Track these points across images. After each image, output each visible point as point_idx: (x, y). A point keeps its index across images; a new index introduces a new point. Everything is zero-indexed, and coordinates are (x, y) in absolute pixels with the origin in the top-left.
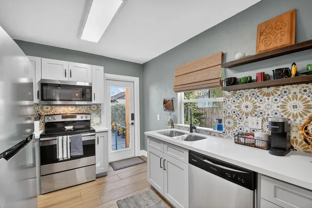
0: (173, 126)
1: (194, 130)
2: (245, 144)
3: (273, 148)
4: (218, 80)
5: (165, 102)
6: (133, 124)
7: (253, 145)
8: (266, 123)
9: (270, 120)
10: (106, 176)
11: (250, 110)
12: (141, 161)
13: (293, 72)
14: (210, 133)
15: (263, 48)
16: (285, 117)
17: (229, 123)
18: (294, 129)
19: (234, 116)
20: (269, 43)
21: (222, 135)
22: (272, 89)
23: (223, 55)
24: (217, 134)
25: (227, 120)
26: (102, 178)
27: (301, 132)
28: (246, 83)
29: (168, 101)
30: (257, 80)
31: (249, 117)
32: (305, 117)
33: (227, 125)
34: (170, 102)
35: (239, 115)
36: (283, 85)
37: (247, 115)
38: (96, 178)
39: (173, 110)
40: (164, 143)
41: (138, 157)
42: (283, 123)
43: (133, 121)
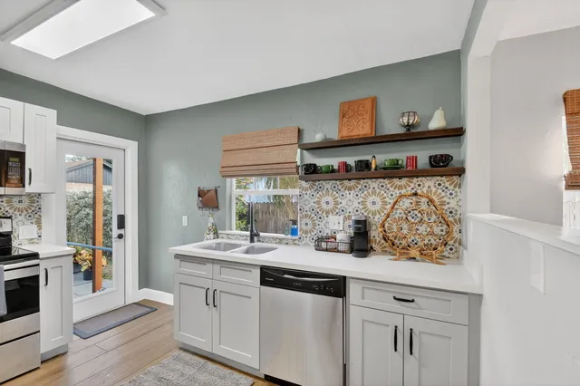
0: (216, 235)
1: (255, 238)
2: (327, 250)
3: (357, 250)
4: (294, 165)
5: (201, 194)
6: (120, 236)
7: (336, 250)
8: (348, 223)
9: (353, 218)
10: (66, 353)
11: (331, 206)
12: (143, 310)
13: (373, 166)
14: (280, 241)
15: (345, 133)
16: (365, 214)
17: (306, 224)
18: (374, 228)
19: (313, 215)
20: (351, 128)
21: (296, 242)
22: (353, 183)
23: (299, 130)
24: (291, 242)
25: (304, 221)
26: (57, 359)
27: (380, 230)
28: (327, 172)
29: (209, 191)
30: (339, 171)
31: (330, 216)
32: (383, 214)
33: (304, 227)
34: (213, 193)
35: (319, 214)
36: (364, 179)
37: (327, 213)
38: (42, 362)
39: (217, 207)
40: (213, 263)
41: (135, 303)
42: (365, 221)
43: (122, 231)
